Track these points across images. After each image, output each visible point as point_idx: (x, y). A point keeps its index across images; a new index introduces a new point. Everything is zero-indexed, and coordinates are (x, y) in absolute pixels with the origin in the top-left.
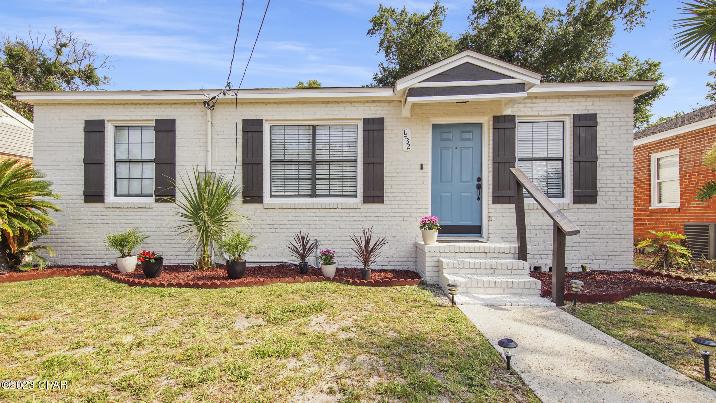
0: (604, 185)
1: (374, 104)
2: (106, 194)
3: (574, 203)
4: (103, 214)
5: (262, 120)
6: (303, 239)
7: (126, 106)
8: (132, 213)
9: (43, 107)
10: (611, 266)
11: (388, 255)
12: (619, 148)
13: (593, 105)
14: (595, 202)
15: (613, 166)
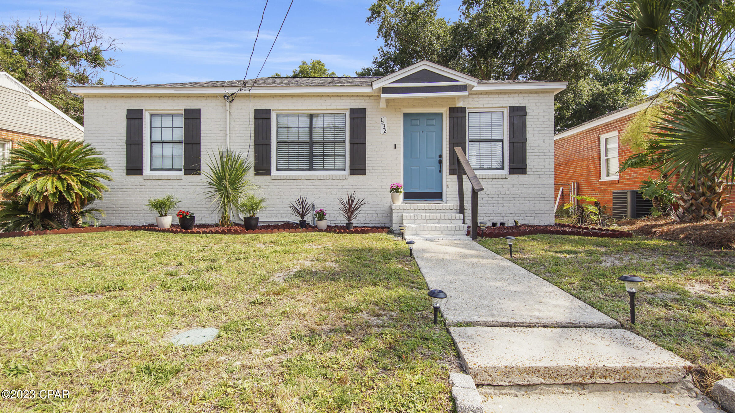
0: (532, 160)
1: (358, 98)
2: (144, 168)
3: (510, 174)
4: (141, 184)
5: (270, 110)
6: (302, 202)
7: (161, 98)
8: (165, 184)
9: (92, 99)
10: (538, 222)
11: (370, 215)
12: (543, 132)
13: (524, 99)
14: (525, 173)
15: (539, 146)
